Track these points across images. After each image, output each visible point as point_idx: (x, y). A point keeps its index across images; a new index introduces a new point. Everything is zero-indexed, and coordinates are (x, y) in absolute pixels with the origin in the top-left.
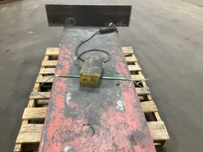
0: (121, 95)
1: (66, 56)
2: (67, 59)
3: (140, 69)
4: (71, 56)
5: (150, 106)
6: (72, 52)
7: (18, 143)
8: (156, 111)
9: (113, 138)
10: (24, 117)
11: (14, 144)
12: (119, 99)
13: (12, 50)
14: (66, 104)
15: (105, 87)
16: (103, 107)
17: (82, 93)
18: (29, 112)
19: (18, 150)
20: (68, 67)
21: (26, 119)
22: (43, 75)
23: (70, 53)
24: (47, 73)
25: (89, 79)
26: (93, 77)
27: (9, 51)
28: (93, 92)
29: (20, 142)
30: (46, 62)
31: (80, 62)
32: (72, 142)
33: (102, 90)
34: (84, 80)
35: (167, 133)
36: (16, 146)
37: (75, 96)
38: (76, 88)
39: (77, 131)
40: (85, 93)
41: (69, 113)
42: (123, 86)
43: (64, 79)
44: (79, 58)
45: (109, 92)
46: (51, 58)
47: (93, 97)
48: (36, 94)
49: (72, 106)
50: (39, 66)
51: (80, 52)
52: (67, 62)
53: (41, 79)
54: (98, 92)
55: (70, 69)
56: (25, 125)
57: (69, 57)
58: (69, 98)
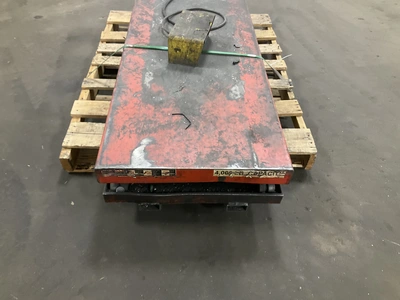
0: (239, 79)
1: (145, 18)
2: (146, 22)
3: (280, 50)
4: (154, 18)
5: (290, 107)
6: (155, 11)
7: (66, 148)
8: (299, 115)
9: (220, 133)
10: (73, 112)
11: (60, 148)
12: (235, 84)
13: (45, 17)
14: (143, 85)
15: (213, 65)
16: (206, 93)
17: (171, 73)
18: (82, 106)
19: (65, 157)
20: (148, 34)
21: (77, 116)
22: (104, 54)
23: (152, 13)
24: (110, 50)
25: (184, 48)
26: (191, 43)
27: (40, 17)
28: (190, 72)
29: (69, 145)
30: (108, 33)
31: (170, 27)
32: (154, 135)
33: (206, 71)
34: (176, 50)
35: (314, 145)
36: (63, 152)
37: (159, 76)
38: (162, 64)
39: (163, 121)
40: (177, 73)
41: (148, 97)
42: (244, 66)
43: (141, 51)
44: (168, 21)
45: (219, 73)
46: (116, 27)
47: (193, 80)
48: (92, 81)
49: (155, 90)
50: (97, 40)
51: (170, 11)
52: (146, 26)
53: (99, 60)
54: (200, 73)
55: (152, 38)
56: (75, 124)
57: (150, 19)
58: (148, 79)
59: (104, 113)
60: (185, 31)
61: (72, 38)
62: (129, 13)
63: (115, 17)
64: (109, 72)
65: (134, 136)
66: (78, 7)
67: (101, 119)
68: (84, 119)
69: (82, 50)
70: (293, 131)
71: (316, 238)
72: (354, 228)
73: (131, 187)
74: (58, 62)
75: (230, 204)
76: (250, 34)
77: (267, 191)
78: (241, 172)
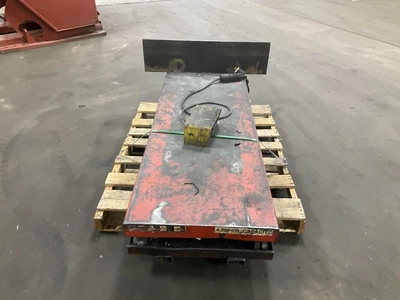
0: (239, 157)
1: (167, 110)
2: (168, 113)
3: (278, 135)
4: (175, 110)
5: (284, 180)
6: (176, 105)
7: (100, 210)
8: (292, 187)
9: (222, 198)
10: (107, 182)
11: (95, 210)
12: (236, 161)
13: (87, 105)
14: (164, 161)
15: (219, 146)
16: (212, 168)
17: (186, 152)
18: (114, 177)
19: (99, 218)
20: (169, 122)
21: (109, 185)
22: (134, 136)
23: (173, 106)
24: (139, 134)
25: (196, 133)
26: (202, 130)
27: (83, 106)
28: (201, 151)
29: (102, 208)
30: (138, 120)
31: (187, 116)
32: (169, 199)
33: (214, 150)
34: (190, 135)
35: (303, 212)
36: (97, 213)
37: (176, 154)
38: (179, 145)
39: (176, 189)
40: (191, 152)
41: (167, 170)
42: (244, 148)
43: (163, 135)
44: (185, 112)
45: (223, 152)
46: (144, 116)
47: (202, 157)
48: (123, 157)
49: (173, 165)
50: (128, 125)
51: (187, 105)
52: (169, 116)
53: (130, 141)
54: (208, 152)
55: (172, 125)
56: (108, 192)
57: (172, 110)
58: (167, 157)
59: (132, 183)
60: (198, 121)
61: (108, 124)
62: (156, 104)
63: (143, 107)
64: (137, 151)
65: (154, 200)
66: (114, 98)
67: (129, 188)
68: (115, 188)
69: (116, 133)
70: (286, 200)
71: (305, 292)
72: (339, 285)
73: (150, 241)
74: (97, 142)
75: (230, 259)
76: (250, 123)
77: (261, 248)
78: (237, 230)
